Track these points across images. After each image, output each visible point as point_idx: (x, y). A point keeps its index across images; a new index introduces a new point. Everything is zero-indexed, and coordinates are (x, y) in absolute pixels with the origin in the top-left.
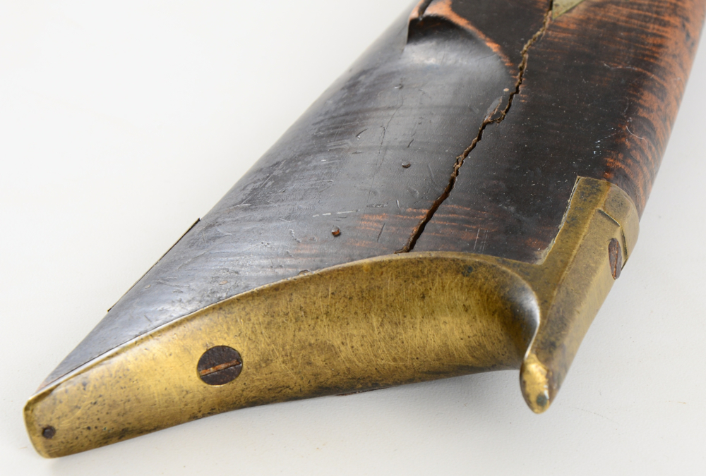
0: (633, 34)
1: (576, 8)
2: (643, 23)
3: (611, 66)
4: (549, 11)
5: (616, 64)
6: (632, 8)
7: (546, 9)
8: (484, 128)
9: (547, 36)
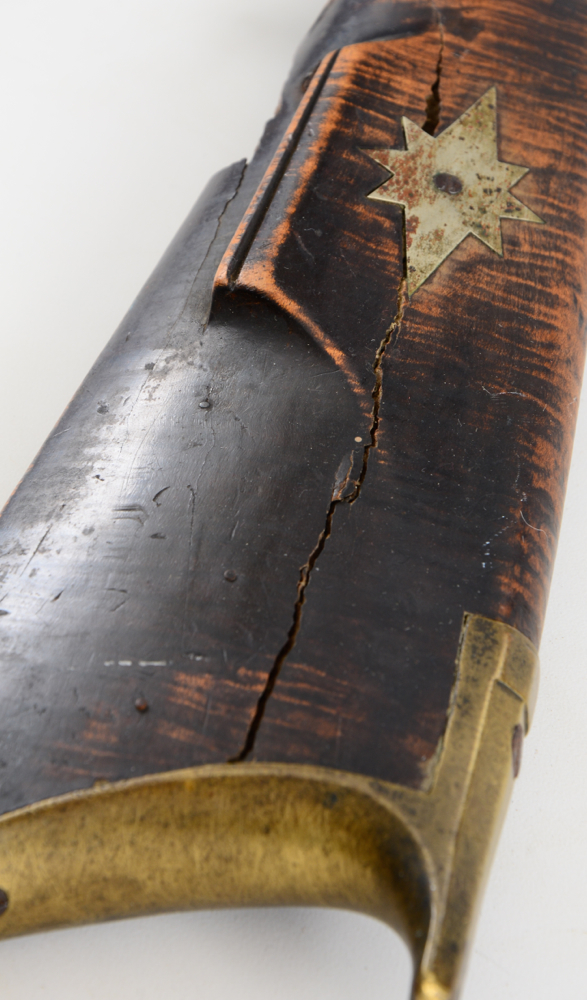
0: (514, 324)
1: (438, 275)
2: (526, 302)
3: (492, 391)
4: (402, 280)
5: (497, 387)
6: (509, 274)
7: (399, 278)
8: (331, 511)
9: (404, 331)
